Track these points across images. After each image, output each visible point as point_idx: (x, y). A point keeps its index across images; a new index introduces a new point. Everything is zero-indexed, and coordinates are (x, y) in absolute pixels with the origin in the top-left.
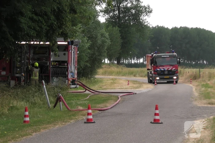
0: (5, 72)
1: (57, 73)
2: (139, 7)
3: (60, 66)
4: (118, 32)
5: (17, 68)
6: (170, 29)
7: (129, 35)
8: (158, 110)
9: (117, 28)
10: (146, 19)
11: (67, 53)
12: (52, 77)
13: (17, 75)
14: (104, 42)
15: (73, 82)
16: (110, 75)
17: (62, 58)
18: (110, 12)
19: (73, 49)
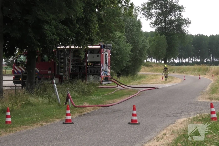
0: (51, 71)
1: (92, 72)
2: (181, 19)
3: (94, 66)
4: (165, 39)
5: (61, 68)
6: (208, 36)
7: (173, 41)
8: (135, 110)
9: (164, 35)
10: (186, 29)
11: (100, 55)
12: (88, 75)
13: (61, 74)
14: (144, 46)
15: (106, 79)
16: (156, 72)
17: (97, 59)
18: (159, 24)
19: (105, 52)
